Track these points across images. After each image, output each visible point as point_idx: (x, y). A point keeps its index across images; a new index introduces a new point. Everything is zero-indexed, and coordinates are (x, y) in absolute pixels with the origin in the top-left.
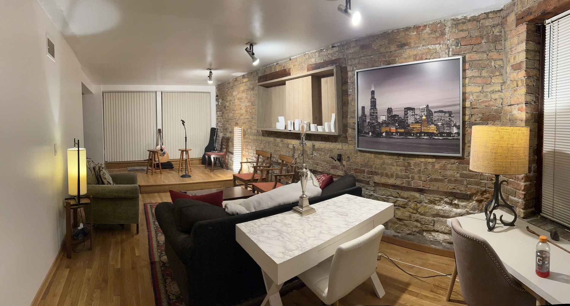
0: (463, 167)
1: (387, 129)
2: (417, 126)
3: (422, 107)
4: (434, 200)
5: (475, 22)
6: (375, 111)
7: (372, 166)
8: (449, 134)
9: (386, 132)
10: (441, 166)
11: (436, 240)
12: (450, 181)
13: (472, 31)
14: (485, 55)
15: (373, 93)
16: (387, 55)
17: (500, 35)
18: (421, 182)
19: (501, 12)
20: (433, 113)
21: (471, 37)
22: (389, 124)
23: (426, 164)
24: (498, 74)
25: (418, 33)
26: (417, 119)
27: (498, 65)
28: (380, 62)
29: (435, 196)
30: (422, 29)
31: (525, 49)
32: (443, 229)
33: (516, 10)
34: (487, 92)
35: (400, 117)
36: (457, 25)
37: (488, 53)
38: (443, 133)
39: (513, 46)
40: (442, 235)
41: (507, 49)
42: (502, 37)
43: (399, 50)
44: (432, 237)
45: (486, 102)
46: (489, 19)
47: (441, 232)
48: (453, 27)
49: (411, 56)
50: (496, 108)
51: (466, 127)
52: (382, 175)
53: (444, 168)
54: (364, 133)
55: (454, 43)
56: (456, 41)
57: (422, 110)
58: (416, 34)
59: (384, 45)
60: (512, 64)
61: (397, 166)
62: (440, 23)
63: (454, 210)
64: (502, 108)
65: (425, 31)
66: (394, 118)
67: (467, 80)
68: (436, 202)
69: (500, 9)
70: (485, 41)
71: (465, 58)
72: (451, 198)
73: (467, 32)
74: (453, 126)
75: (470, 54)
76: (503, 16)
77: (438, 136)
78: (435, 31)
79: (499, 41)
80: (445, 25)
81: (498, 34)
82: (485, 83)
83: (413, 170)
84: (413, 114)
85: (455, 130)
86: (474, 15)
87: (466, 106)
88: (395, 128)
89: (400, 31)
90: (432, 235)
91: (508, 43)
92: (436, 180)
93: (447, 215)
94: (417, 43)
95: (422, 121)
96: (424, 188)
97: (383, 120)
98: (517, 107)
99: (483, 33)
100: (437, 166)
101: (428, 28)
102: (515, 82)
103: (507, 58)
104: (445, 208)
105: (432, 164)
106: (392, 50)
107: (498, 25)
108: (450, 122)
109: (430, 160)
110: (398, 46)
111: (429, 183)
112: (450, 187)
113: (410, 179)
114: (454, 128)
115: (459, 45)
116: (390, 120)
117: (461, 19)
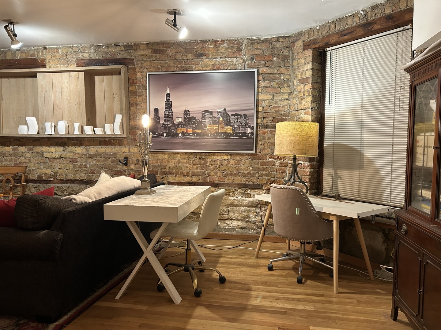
0: (255, 162)
1: (184, 130)
2: (214, 127)
3: (219, 111)
4: (229, 192)
5: (268, 44)
6: (170, 113)
7: (166, 166)
8: (244, 134)
9: (183, 133)
10: (235, 162)
11: (230, 227)
12: (244, 175)
13: (265, 50)
14: (276, 70)
15: (168, 95)
16: (184, 62)
17: (288, 55)
18: (217, 177)
19: (290, 38)
20: (230, 116)
21: (264, 54)
22: (186, 125)
23: (221, 161)
24: (286, 85)
25: (216, 46)
26: (214, 121)
27: (287, 79)
28: (176, 67)
29: (231, 188)
30: (220, 43)
31: (311, 68)
32: (237, 216)
33: (303, 38)
34: (277, 99)
35: (198, 119)
36: (253, 44)
37: (278, 69)
38: (239, 133)
39: (300, 65)
40: (235, 222)
41: (295, 67)
42: (290, 57)
43: (196, 59)
44: (226, 225)
45: (276, 107)
46: (279, 42)
47: (234, 220)
48: (249, 45)
49: (208, 65)
50: (284, 112)
51: (259, 128)
52: (177, 174)
53: (238, 163)
54: (157, 135)
55: (249, 58)
56: (251, 57)
57: (220, 113)
58: (214, 47)
59: (180, 52)
60: (299, 79)
61: (193, 164)
62: (238, 40)
63: (247, 199)
64: (289, 113)
65: (223, 46)
66: (191, 120)
67: (260, 90)
68: (231, 193)
69: (289, 35)
70: (276, 59)
71: (259, 71)
72: (244, 189)
73: (261, 50)
74: (248, 127)
75: (264, 69)
76: (291, 41)
77: (234, 136)
78: (232, 46)
79: (287, 60)
80: (241, 43)
81: (287, 54)
82: (275, 93)
83: (209, 168)
84: (211, 116)
85: (249, 131)
86: (267, 38)
87: (259, 111)
88: (192, 129)
89: (198, 42)
90: (226, 224)
91: (295, 63)
92: (231, 174)
93: (240, 204)
94: (215, 54)
95: (220, 123)
96: (219, 182)
97: (179, 122)
98: (304, 112)
99: (274, 52)
100: (232, 162)
101: (225, 43)
102: (302, 92)
103: (294, 73)
104: (239, 198)
105: (228, 161)
106: (189, 58)
107: (287, 47)
108: (244, 123)
109: (226, 157)
110: (195, 55)
111: (224, 177)
112: (243, 180)
113: (207, 176)
114: (249, 128)
115: (254, 60)
116: (186, 122)
117: (256, 39)
